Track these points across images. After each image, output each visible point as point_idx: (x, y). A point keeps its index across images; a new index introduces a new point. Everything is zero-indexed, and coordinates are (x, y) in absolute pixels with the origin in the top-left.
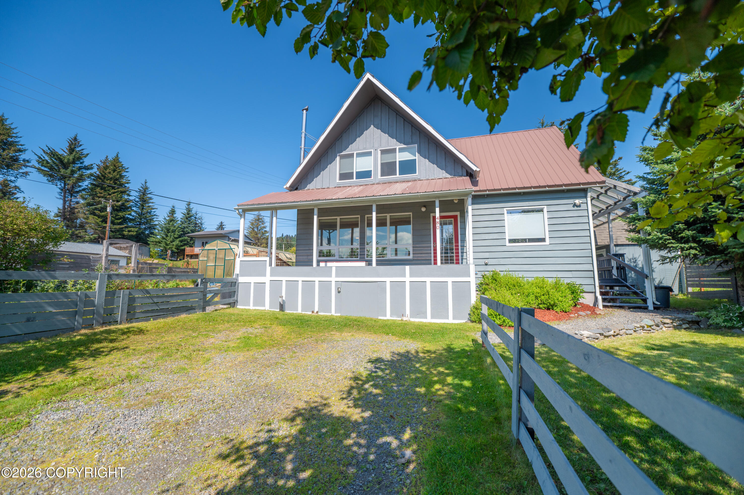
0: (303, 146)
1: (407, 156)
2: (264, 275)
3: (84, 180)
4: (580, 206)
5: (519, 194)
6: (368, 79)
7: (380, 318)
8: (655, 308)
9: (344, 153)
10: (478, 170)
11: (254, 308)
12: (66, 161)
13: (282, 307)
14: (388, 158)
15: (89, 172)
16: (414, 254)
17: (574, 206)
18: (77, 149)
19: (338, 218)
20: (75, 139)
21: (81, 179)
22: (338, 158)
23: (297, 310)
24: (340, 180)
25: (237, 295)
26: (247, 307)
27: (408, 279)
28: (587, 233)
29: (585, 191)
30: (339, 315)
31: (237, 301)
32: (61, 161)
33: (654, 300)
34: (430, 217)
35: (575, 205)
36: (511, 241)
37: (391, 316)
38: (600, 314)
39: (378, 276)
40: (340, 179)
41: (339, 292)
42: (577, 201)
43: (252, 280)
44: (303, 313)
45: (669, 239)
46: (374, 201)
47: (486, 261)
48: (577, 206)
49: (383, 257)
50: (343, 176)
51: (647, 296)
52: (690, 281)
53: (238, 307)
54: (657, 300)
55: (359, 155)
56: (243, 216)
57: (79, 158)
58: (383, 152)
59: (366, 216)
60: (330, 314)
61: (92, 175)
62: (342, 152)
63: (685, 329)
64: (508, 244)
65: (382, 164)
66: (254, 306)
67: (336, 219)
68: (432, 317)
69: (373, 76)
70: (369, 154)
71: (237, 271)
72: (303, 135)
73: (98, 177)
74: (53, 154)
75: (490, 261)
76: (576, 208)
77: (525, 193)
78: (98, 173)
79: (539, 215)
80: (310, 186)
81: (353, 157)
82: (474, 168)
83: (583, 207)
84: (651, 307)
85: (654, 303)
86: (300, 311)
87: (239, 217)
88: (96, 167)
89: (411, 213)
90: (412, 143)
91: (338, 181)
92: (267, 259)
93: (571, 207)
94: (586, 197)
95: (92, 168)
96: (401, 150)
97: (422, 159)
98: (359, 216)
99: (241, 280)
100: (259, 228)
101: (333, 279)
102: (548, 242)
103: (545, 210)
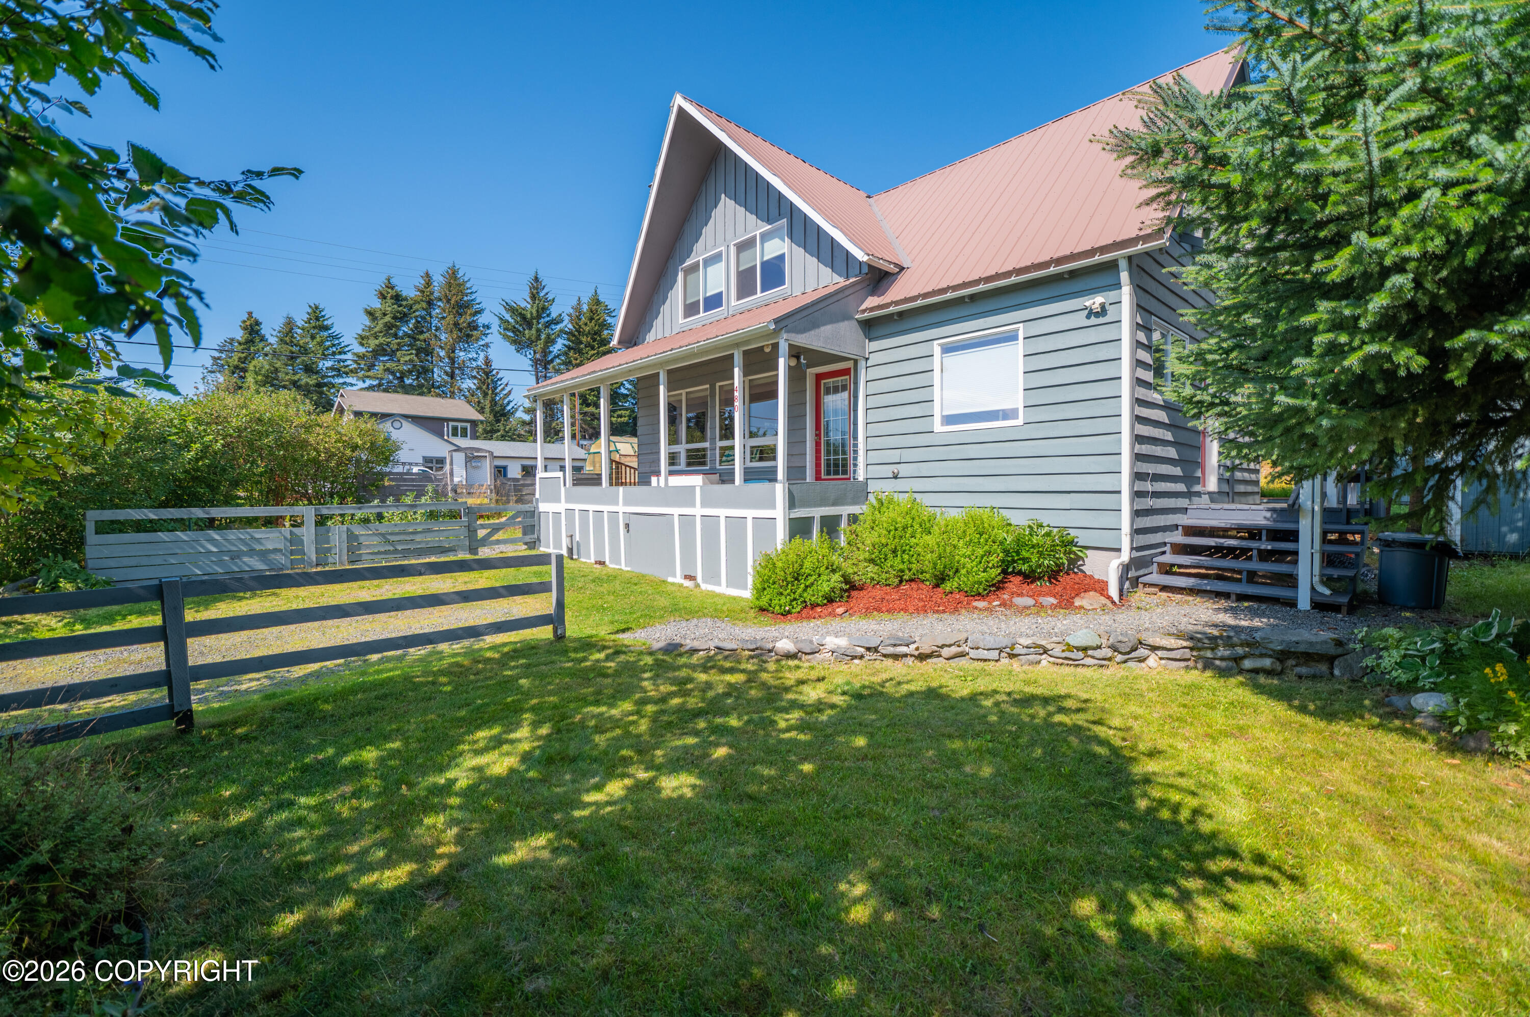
1: (770, 250)
2: (560, 501)
3: (553, 342)
4: (1101, 314)
5: (963, 301)
6: (680, 108)
8: (1316, 605)
9: (687, 263)
10: (865, 258)
12: (529, 316)
14: (745, 261)
15: (558, 327)
17: (1088, 317)
18: (542, 294)
19: (683, 392)
20: (536, 279)
21: (550, 341)
22: (680, 277)
24: (684, 317)
25: (539, 530)
31: (539, 539)
32: (523, 317)
33: (1316, 579)
34: (806, 378)
35: (1091, 313)
36: (949, 420)
38: (1081, 607)
39: (667, 505)
40: (686, 316)
41: (628, 531)
42: (1097, 300)
47: (894, 468)
48: (1097, 315)
50: (688, 310)
54: (1322, 582)
55: (706, 263)
57: (544, 309)
58: (739, 248)
59: (718, 384)
60: (619, 567)
61: (562, 331)
62: (684, 260)
64: (939, 428)
65: (738, 276)
66: (554, 548)
67: (681, 394)
68: (728, 585)
70: (719, 257)
73: (570, 333)
74: (512, 310)
75: (903, 470)
76: (1094, 320)
77: (973, 298)
78: (570, 326)
79: (1010, 349)
80: (650, 337)
81: (699, 269)
82: (860, 256)
83: (1111, 314)
84: (1304, 603)
85: (1313, 589)
86: (592, 559)
88: (567, 319)
90: (780, 217)
91: (681, 321)
92: (560, 474)
93: (1080, 319)
94: (1114, 286)
95: (562, 321)
96: (764, 237)
98: (708, 386)
99: (543, 507)
101: (621, 508)
102: (1020, 418)
103: (1020, 334)
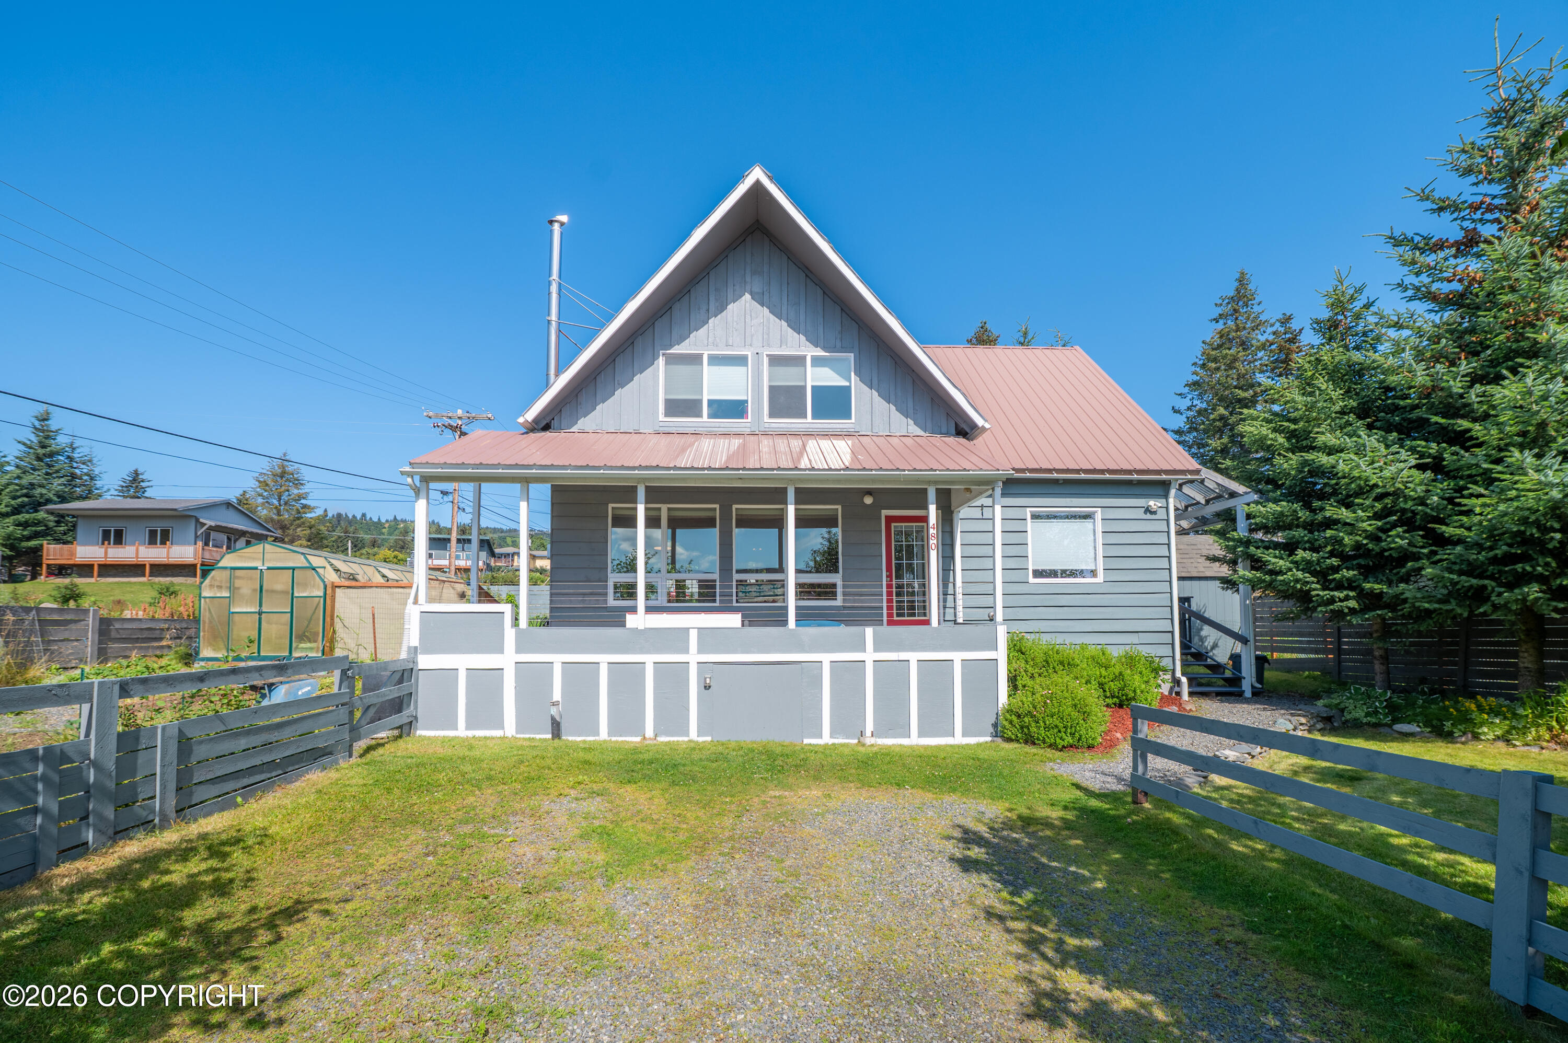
0: (554, 317)
1: (828, 377)
2: (501, 650)
4: (1154, 513)
5: (1056, 482)
6: (758, 183)
7: (806, 741)
8: (1254, 694)
9: (676, 350)
10: (987, 426)
11: (470, 733)
13: (556, 728)
14: (787, 377)
16: (844, 594)
17: (1145, 512)
19: (664, 507)
22: (661, 361)
23: (597, 733)
24: (666, 415)
25: (416, 702)
26: (451, 733)
27: (869, 656)
28: (1164, 563)
29: (1164, 486)
30: (709, 739)
31: (416, 718)
33: (1254, 680)
34: (881, 519)
35: (1148, 510)
36: (1038, 574)
37: (831, 737)
39: (803, 650)
40: (668, 413)
41: (707, 687)
42: (1152, 504)
43: (462, 662)
44: (614, 739)
45: (1313, 582)
46: (791, 480)
47: (990, 611)
48: (1151, 513)
49: (774, 601)
50: (676, 407)
51: (1244, 674)
52: (1260, 641)
53: (419, 732)
55: (716, 360)
56: (423, 493)
58: (775, 361)
59: (733, 506)
60: (686, 739)
62: (671, 346)
63: (1319, 730)
64: (1031, 580)
65: (772, 389)
66: (468, 728)
67: (659, 509)
68: (921, 734)
69: (771, 179)
70: (741, 360)
71: (413, 637)
72: (554, 288)
76: (1149, 516)
77: (1067, 482)
79: (1088, 524)
80: (584, 423)
81: (702, 364)
82: (980, 422)
83: (1161, 514)
84: (1248, 694)
85: (1252, 685)
86: (604, 734)
87: (412, 493)
89: (839, 507)
90: (843, 349)
91: (661, 417)
92: (506, 608)
93: (1140, 514)
94: (1166, 496)
96: (817, 361)
97: (866, 389)
98: (717, 506)
99: (425, 661)
100: (285, 497)
101: (693, 657)
102: (1100, 579)
103: (1099, 515)
